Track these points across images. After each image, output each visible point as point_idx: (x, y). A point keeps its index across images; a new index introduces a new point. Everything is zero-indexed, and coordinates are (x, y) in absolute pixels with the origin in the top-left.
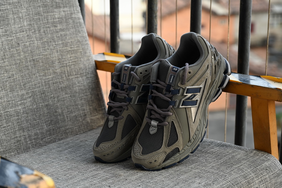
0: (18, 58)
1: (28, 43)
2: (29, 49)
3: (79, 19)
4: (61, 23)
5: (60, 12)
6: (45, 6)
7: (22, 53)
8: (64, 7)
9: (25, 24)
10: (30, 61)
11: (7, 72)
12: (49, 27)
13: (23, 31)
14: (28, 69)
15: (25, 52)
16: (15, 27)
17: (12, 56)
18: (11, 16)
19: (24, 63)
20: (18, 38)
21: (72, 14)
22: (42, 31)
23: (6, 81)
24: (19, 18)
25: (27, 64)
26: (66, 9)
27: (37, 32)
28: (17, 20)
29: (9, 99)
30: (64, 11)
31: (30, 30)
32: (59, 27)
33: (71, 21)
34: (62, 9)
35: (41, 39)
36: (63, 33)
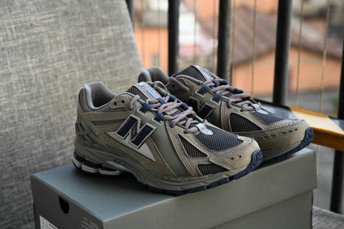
0: (56, 94)
1: (68, 75)
2: (70, 82)
4: (108, 45)
5: (107, 31)
6: (89, 25)
7: (61, 88)
8: (112, 25)
9: (65, 49)
10: (71, 98)
11: (42, 113)
12: (94, 53)
13: (62, 60)
14: (69, 109)
15: (64, 87)
16: (51, 55)
17: (49, 93)
18: (46, 41)
19: (63, 101)
20: (55, 69)
21: (122, 33)
22: (85, 57)
23: (41, 126)
24: (57, 42)
25: (67, 102)
26: (114, 27)
27: (79, 59)
28: (55, 46)
29: (46, 149)
30: (112, 30)
31: (70, 57)
32: (107, 51)
33: (121, 43)
34: (110, 28)
35: (84, 68)
36: (111, 59)
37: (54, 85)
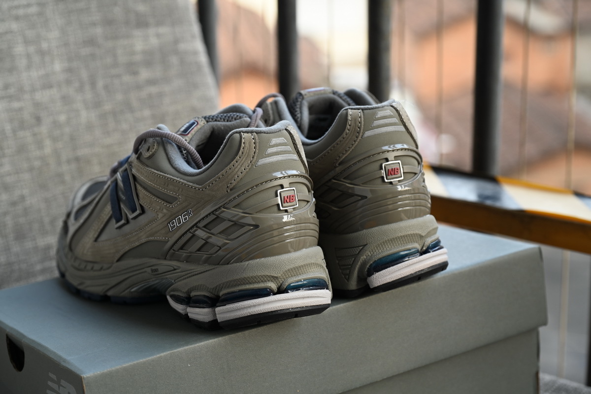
0: (38, 153)
1: (62, 118)
2: (67, 130)
3: (195, 53)
4: (148, 64)
5: (146, 37)
6: (109, 22)
7: (48, 143)
8: (159, 24)
9: (58, 66)
10: (69, 162)
11: (6, 189)
12: (118, 76)
13: (50, 87)
14: (63, 182)
15: (55, 139)
16: (30, 76)
17: (21, 149)
18: (19, 49)
19: (52, 167)
20: (37, 105)
21: (176, 41)
22: (100, 84)
23: (5, 214)
24: (42, 53)
25: (60, 170)
26: (163, 30)
27: (87, 87)
28: (36, 59)
31: (68, 82)
32: (145, 74)
33: (174, 60)
34: (152, 31)
35: (97, 104)
36: (153, 90)
37: (35, 135)
